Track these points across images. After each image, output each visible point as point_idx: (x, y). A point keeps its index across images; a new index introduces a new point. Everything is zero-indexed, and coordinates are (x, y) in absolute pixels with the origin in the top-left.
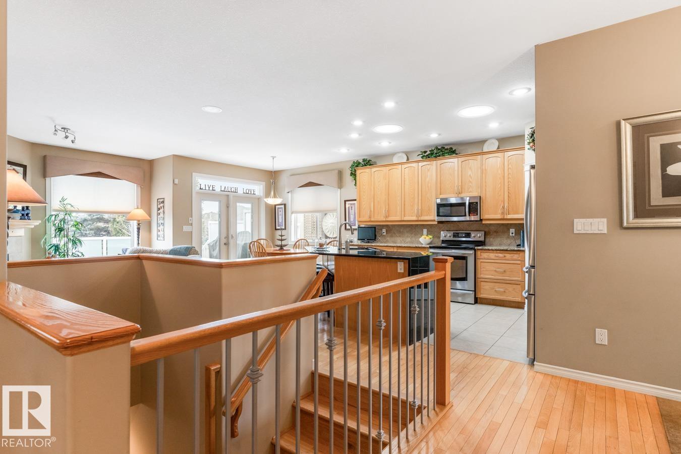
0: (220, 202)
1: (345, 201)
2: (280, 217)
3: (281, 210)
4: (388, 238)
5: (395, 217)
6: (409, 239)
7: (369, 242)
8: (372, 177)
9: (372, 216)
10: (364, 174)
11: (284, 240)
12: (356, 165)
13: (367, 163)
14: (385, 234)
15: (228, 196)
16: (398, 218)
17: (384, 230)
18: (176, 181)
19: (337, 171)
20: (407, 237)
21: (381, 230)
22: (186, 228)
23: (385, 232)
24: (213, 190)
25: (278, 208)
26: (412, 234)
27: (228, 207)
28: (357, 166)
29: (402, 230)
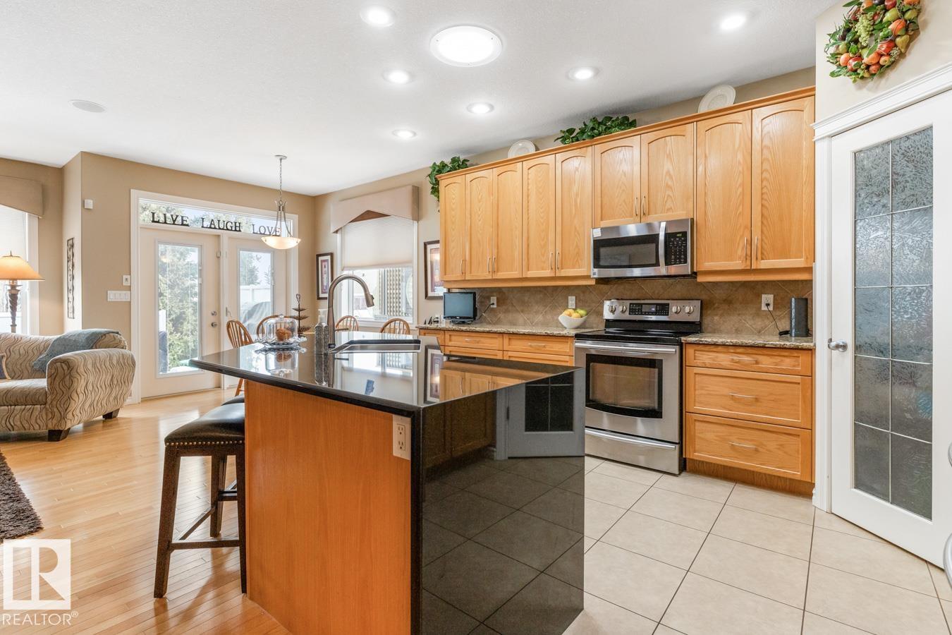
0: (201, 247)
1: (425, 245)
2: (325, 276)
3: (326, 263)
4: (501, 316)
5: (510, 272)
6: (540, 318)
7: (464, 323)
8: (468, 192)
9: (468, 272)
10: (453, 186)
11: (304, 318)
12: (440, 169)
13: (459, 165)
14: (495, 306)
15: (219, 236)
16: (515, 274)
17: (494, 300)
18: (90, 204)
19: (410, 188)
20: (537, 312)
21: (489, 298)
22: (113, 296)
23: (495, 303)
24: (183, 224)
25: (323, 261)
26: (546, 306)
27: (219, 257)
28: (439, 172)
29: (526, 299)
